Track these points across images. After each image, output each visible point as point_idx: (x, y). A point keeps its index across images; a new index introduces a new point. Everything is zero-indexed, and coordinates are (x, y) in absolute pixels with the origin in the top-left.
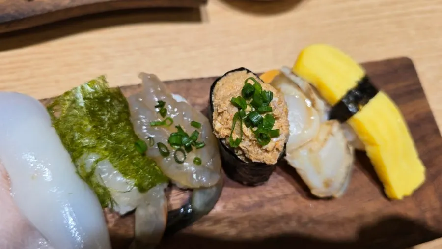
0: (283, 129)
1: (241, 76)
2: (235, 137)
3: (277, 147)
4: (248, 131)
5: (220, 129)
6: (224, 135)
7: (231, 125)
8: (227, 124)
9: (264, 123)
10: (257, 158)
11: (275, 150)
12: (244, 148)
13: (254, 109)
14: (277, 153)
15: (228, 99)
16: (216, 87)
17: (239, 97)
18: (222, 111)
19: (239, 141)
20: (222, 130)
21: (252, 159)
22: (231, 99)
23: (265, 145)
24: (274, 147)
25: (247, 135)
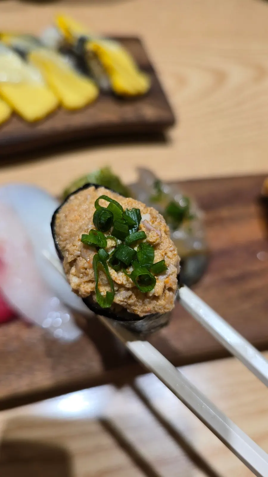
0: (168, 257)
1: (89, 196)
2: (104, 291)
3: (168, 286)
4: (120, 277)
5: (79, 285)
6: (87, 293)
7: (93, 275)
8: (87, 275)
9: (140, 257)
10: (144, 310)
11: (167, 292)
12: (122, 303)
13: (119, 242)
14: (171, 293)
15: (77, 238)
16: (57, 222)
17: (92, 230)
18: (73, 259)
19: (110, 296)
20: (82, 286)
21: (139, 313)
22: (81, 237)
23: (151, 290)
24: (165, 287)
25: (120, 282)
